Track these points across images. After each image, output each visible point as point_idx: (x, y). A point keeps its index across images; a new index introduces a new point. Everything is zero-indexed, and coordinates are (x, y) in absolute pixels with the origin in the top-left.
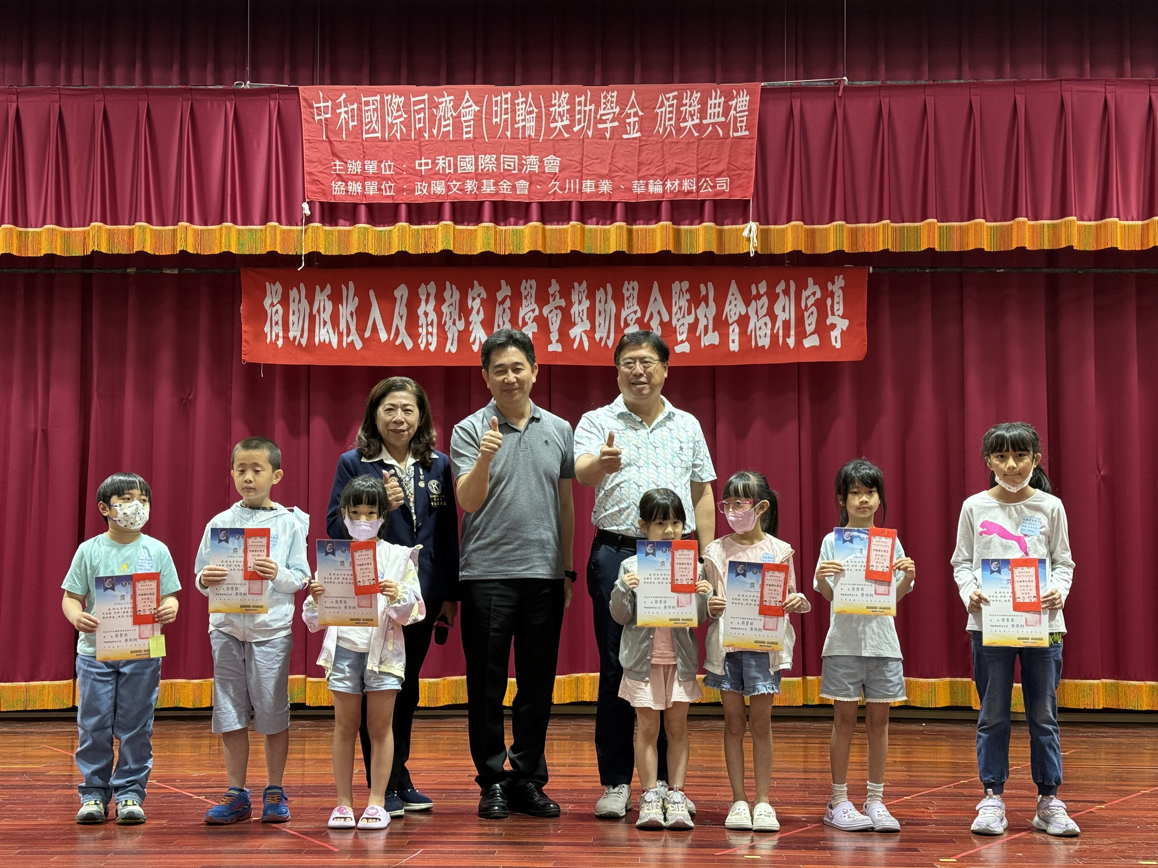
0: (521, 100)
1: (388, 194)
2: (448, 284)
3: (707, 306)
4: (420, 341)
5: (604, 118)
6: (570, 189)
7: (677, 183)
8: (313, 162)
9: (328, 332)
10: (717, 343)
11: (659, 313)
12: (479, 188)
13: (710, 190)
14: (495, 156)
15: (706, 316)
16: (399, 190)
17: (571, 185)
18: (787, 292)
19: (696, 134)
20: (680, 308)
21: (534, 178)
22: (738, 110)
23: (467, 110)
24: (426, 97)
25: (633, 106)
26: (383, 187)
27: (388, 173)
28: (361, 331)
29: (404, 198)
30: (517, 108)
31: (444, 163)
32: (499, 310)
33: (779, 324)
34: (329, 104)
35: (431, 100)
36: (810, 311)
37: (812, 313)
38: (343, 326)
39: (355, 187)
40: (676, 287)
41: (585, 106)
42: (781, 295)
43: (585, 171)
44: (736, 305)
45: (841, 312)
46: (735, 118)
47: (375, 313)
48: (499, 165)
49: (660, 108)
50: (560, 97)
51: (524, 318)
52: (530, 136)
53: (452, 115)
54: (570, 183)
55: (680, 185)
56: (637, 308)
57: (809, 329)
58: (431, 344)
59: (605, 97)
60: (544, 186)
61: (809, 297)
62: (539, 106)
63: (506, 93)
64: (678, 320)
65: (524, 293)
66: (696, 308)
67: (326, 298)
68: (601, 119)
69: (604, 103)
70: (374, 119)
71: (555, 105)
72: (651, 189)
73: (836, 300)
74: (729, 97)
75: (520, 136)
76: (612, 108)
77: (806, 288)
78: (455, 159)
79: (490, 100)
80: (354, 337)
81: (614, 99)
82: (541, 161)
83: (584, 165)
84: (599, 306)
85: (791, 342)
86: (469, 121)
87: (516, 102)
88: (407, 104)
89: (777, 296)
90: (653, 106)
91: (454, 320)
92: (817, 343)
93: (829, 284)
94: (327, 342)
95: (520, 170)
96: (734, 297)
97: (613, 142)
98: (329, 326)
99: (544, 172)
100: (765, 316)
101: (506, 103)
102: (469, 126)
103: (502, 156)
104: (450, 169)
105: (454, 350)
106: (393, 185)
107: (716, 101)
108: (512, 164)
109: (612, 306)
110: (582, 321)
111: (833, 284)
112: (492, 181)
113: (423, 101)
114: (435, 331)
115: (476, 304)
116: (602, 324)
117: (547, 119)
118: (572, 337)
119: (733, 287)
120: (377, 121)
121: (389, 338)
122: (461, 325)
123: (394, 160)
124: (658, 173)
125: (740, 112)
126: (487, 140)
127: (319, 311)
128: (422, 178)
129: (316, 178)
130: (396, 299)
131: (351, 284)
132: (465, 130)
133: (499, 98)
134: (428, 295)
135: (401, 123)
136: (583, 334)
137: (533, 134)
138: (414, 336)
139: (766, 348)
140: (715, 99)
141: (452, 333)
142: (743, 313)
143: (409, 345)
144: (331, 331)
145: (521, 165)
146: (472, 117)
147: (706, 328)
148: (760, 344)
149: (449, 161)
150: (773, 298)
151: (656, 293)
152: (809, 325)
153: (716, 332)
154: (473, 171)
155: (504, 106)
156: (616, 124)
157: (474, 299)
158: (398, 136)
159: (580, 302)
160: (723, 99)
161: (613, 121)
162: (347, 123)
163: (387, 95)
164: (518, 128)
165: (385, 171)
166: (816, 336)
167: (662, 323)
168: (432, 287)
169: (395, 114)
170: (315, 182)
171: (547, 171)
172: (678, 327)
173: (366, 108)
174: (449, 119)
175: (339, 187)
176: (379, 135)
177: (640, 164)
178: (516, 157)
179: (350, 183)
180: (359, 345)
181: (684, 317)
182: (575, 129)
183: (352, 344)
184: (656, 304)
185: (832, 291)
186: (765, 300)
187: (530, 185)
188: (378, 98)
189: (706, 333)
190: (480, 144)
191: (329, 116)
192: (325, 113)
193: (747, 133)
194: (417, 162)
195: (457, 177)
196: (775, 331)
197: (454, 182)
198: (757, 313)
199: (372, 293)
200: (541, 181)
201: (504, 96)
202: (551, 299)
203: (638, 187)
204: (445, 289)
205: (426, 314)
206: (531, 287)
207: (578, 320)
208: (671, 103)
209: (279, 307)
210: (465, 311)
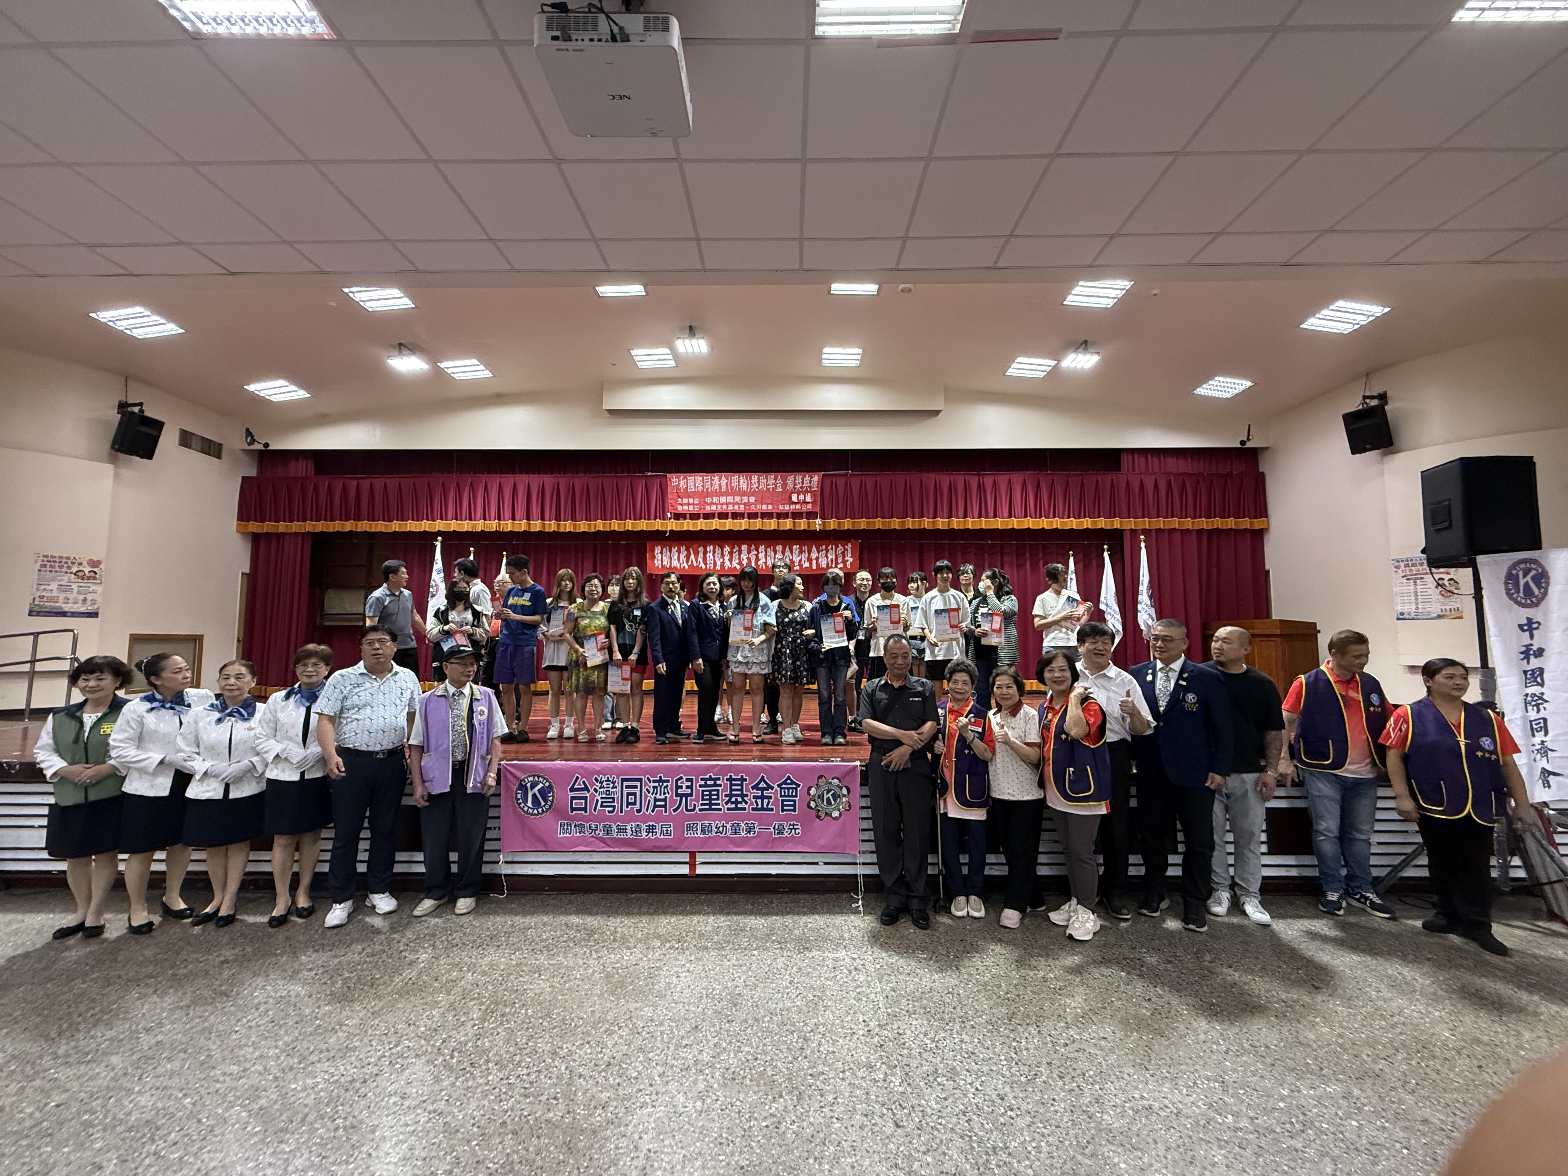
0: (742, 478)
1: (697, 509)
3: (805, 552)
5: (770, 484)
6: (758, 508)
8: (672, 499)
10: (808, 566)
12: (728, 508)
13: (805, 508)
14: (733, 497)
15: (804, 556)
16: (701, 508)
18: (832, 549)
19: (800, 490)
20: (796, 554)
21: (746, 504)
23: (724, 481)
24: (710, 477)
25: (779, 480)
26: (695, 507)
28: (687, 562)
29: (702, 512)
30: (740, 481)
31: (716, 499)
32: (735, 553)
34: (677, 480)
36: (840, 554)
37: (840, 556)
38: (681, 559)
39: (686, 508)
40: (794, 547)
41: (763, 480)
42: (830, 547)
43: (763, 502)
44: (815, 552)
45: (850, 552)
46: (814, 484)
47: (692, 557)
48: (734, 500)
49: (788, 481)
50: (755, 477)
52: (744, 490)
53: (718, 484)
54: (758, 506)
55: (795, 507)
59: (770, 477)
60: (750, 507)
61: (839, 548)
62: (747, 480)
63: (737, 476)
65: (743, 549)
66: (802, 553)
67: (676, 547)
68: (768, 484)
69: (770, 479)
70: (692, 485)
71: (753, 480)
72: (785, 508)
73: (849, 549)
74: (811, 477)
75: (741, 490)
76: (772, 481)
77: (838, 544)
78: (720, 498)
79: (731, 478)
80: (685, 565)
81: (773, 478)
82: (749, 498)
83: (763, 500)
84: (768, 553)
87: (740, 479)
88: (703, 480)
89: (829, 550)
90: (786, 480)
91: (719, 557)
95: (741, 501)
96: (814, 548)
97: (772, 492)
98: (676, 559)
99: (749, 502)
100: (824, 556)
101: (737, 479)
103: (735, 497)
104: (719, 501)
106: (699, 507)
107: (807, 478)
108: (738, 500)
109: (773, 554)
110: (763, 557)
111: (848, 541)
112: (732, 505)
113: (708, 479)
117: (750, 485)
121: (696, 564)
122: (721, 560)
123: (699, 499)
124: (788, 502)
125: (815, 482)
126: (730, 491)
127: (673, 554)
128: (709, 504)
129: (673, 504)
130: (699, 548)
131: (684, 546)
132: (723, 488)
133: (734, 478)
134: (710, 546)
135: (701, 486)
136: (763, 562)
137: (746, 490)
138: (706, 564)
141: (718, 563)
142: (817, 555)
144: (677, 561)
146: (725, 484)
147: (804, 561)
149: (718, 498)
150: (827, 551)
151: (787, 549)
153: (807, 563)
154: (726, 501)
156: (774, 486)
157: (726, 551)
158: (700, 490)
159: (762, 551)
160: (809, 478)
161: (772, 485)
162: (683, 486)
163: (696, 477)
164: (741, 488)
165: (696, 502)
169: (699, 483)
170: (672, 506)
171: (751, 501)
173: (689, 481)
175: (680, 507)
176: (694, 490)
177: (782, 499)
178: (740, 498)
179: (684, 506)
180: (687, 567)
181: (797, 557)
182: (760, 488)
185: (847, 545)
186: (825, 551)
187: (745, 506)
188: (693, 478)
190: (728, 493)
191: (677, 484)
192: (675, 483)
193: (817, 490)
194: (707, 499)
197: (720, 505)
198: (821, 555)
199: (691, 545)
200: (749, 505)
202: (753, 551)
203: (781, 508)
204: (716, 548)
205: (710, 556)
206: (745, 547)
207: (761, 556)
208: (792, 479)
209: (660, 553)
210: (723, 555)
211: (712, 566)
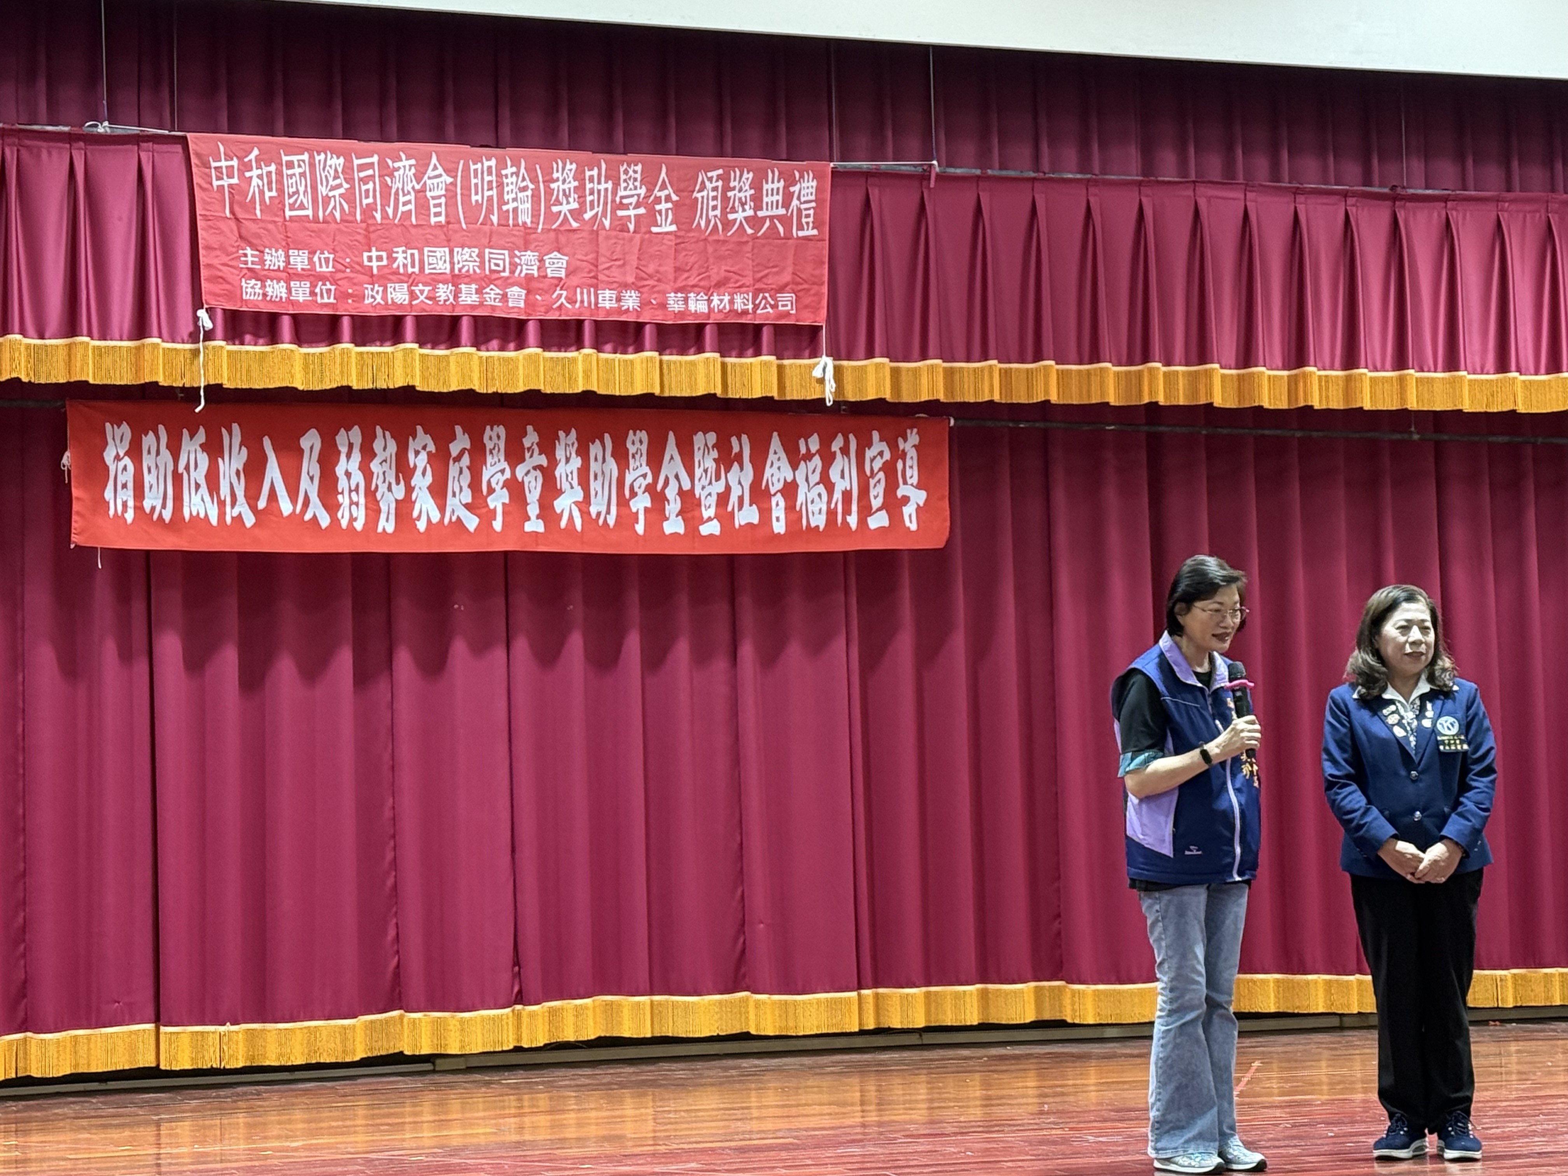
0: (510, 170)
1: (326, 300)
2: (379, 430)
3: (742, 469)
4: (339, 515)
5: (625, 201)
6: (582, 302)
7: (726, 298)
8: (216, 249)
9: (203, 500)
10: (756, 521)
11: (677, 477)
12: (456, 297)
13: (769, 310)
14: (476, 250)
15: (740, 483)
16: (342, 296)
17: (584, 297)
18: (845, 451)
19: (750, 231)
20: (706, 471)
21: (535, 285)
22: (803, 199)
23: (435, 181)
24: (375, 159)
25: (663, 187)
26: (318, 290)
27: (324, 269)
28: (252, 498)
29: (348, 308)
30: (505, 181)
31: (406, 258)
32: (453, 470)
33: (838, 495)
34: (235, 163)
35: (382, 164)
36: (876, 479)
37: (879, 481)
38: (225, 491)
39: (277, 290)
40: (699, 439)
41: (599, 183)
42: (839, 455)
43: (601, 277)
44: (779, 468)
45: (915, 480)
46: (799, 210)
47: (273, 472)
48: (482, 263)
49: (700, 191)
50: (563, 169)
51: (489, 482)
52: (525, 223)
53: (413, 188)
54: (582, 293)
55: (732, 302)
56: (646, 469)
57: (876, 503)
58: (356, 519)
59: (626, 172)
60: (547, 296)
61: (875, 457)
62: (534, 180)
63: (488, 159)
64: (703, 488)
65: (489, 445)
66: (727, 471)
67: (199, 449)
68: (621, 203)
69: (625, 181)
70: (302, 189)
71: (557, 180)
72: (692, 307)
73: (909, 463)
74: (790, 181)
75: (511, 222)
76: (636, 188)
77: (870, 445)
78: (421, 254)
79: (466, 168)
80: (242, 508)
81: (638, 176)
82: (541, 261)
83: (601, 267)
84: (594, 467)
85: (853, 520)
86: (439, 197)
87: (504, 172)
88: (348, 169)
89: (833, 456)
90: (691, 189)
91: (390, 484)
92: (886, 523)
93: (900, 440)
94: (202, 515)
95: (512, 272)
96: (777, 456)
97: (638, 236)
98: (204, 489)
99: (545, 277)
100: (818, 483)
101: (490, 173)
102: (440, 205)
103: (487, 251)
104: (413, 266)
105: (390, 528)
106: (333, 288)
107: (773, 185)
108: (501, 263)
109: (612, 465)
110: (572, 488)
111: (905, 440)
112: (474, 286)
113: (371, 165)
114: (362, 501)
115: (419, 461)
116: (600, 493)
117: (548, 200)
118: (558, 511)
119: (775, 443)
120: (305, 191)
121: (294, 510)
122: (399, 492)
123: (334, 251)
124: (702, 284)
125: (806, 202)
126: (464, 226)
127: (187, 468)
128: (373, 279)
129: (220, 274)
130: (301, 451)
131: (235, 427)
132: (433, 210)
133: (479, 166)
134: (351, 446)
135: (341, 195)
136: (573, 506)
137: (529, 221)
138: (332, 507)
139: (821, 529)
140: (773, 182)
141: (387, 503)
142: (789, 479)
143: (325, 521)
144: (207, 498)
145: (514, 266)
146: (443, 192)
147: (741, 499)
148: (813, 525)
149: (412, 255)
150: (828, 459)
152: (875, 497)
153: (754, 506)
154: (448, 271)
155: (487, 178)
156: (642, 211)
157: (417, 453)
158: (338, 215)
159: (568, 460)
160: (782, 182)
161: (637, 206)
162: (262, 193)
163: (319, 154)
164: (508, 211)
165: (321, 266)
166: (883, 513)
167: (681, 493)
168: (356, 435)
169: (331, 183)
170: (215, 279)
171: (550, 275)
172: (703, 498)
173: (290, 172)
174: (409, 193)
175: (252, 288)
176: (309, 212)
177: (677, 269)
178: (506, 252)
179: (269, 282)
180: (249, 520)
181: (710, 483)
182: (588, 216)
183: (239, 519)
184: (672, 464)
185: (903, 451)
186: (817, 461)
187: (527, 295)
188: (305, 157)
189: (741, 506)
190: (456, 232)
191: (235, 181)
192: (229, 177)
193: (815, 232)
194: (366, 254)
195: (424, 280)
196: (833, 506)
197: (421, 287)
198: (807, 480)
199: (267, 443)
200: (542, 289)
201: (487, 164)
202: (527, 455)
203: (675, 303)
204: (374, 437)
205: (348, 475)
206: (499, 437)
207: (565, 486)
208: (714, 184)
209: (127, 461)
210: (404, 471)
211: (360, 514)
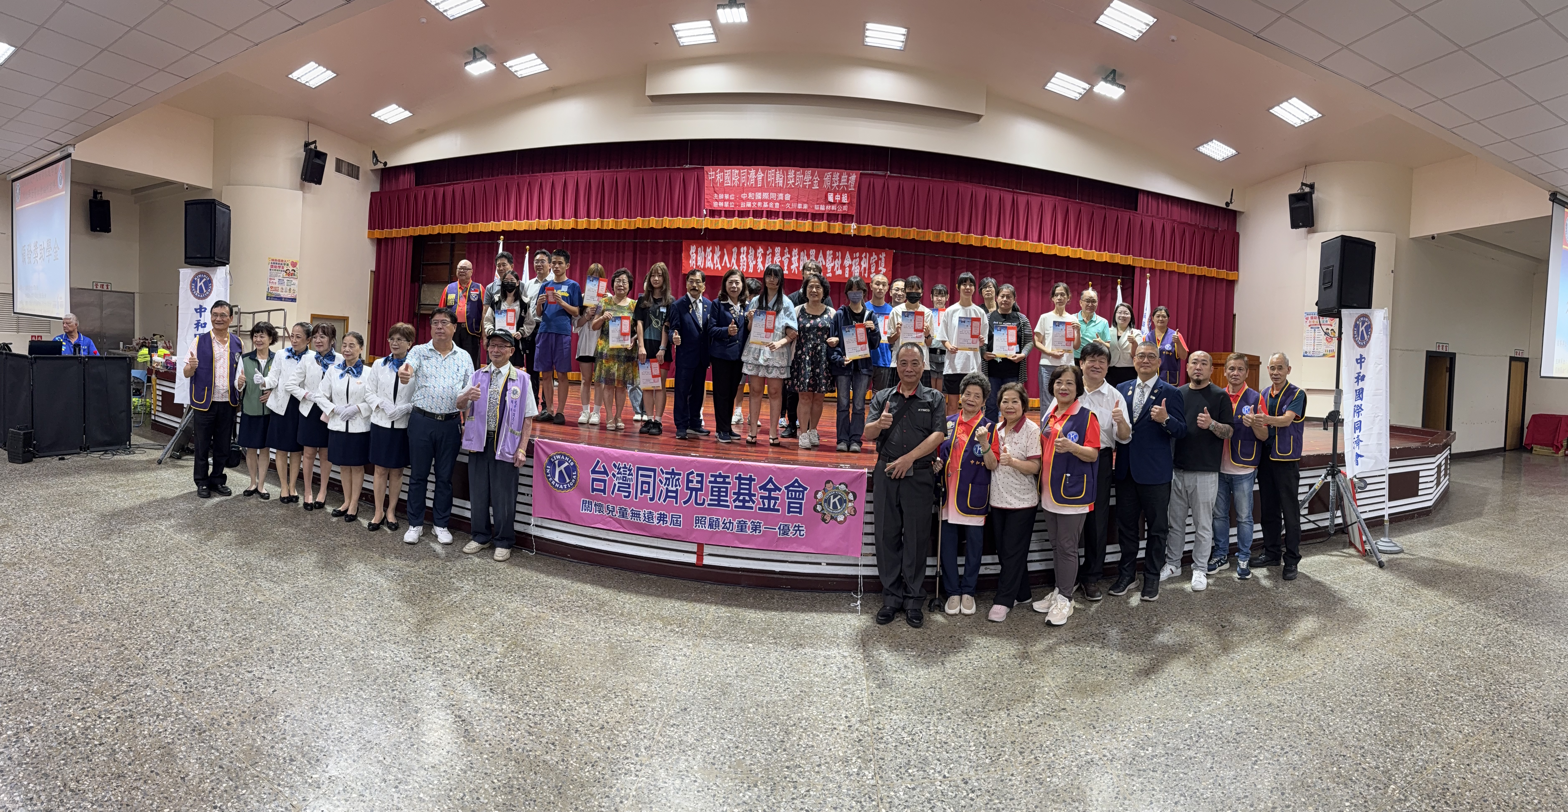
0: (779, 172)
1: (732, 206)
3: (838, 259)
5: (806, 181)
8: (708, 193)
9: (709, 263)
10: (841, 274)
12: (763, 205)
13: (841, 210)
14: (770, 194)
15: (838, 263)
16: (736, 205)
18: (865, 257)
21: (781, 202)
22: (852, 180)
23: (760, 176)
24: (746, 171)
25: (816, 177)
26: (730, 204)
28: (721, 263)
29: (737, 208)
30: (777, 175)
31: (752, 195)
33: (862, 268)
34: (714, 173)
37: (873, 266)
38: (715, 260)
39: (721, 204)
40: (828, 252)
41: (800, 176)
44: (849, 260)
46: (851, 184)
47: (726, 255)
48: (769, 197)
49: (826, 178)
50: (791, 172)
53: (754, 178)
54: (793, 205)
55: (831, 207)
60: (785, 206)
61: (874, 256)
62: (784, 175)
63: (773, 170)
66: (835, 259)
67: (712, 247)
69: (806, 175)
70: (728, 179)
71: (789, 175)
72: (821, 208)
73: (883, 259)
74: (850, 176)
75: (777, 186)
76: (809, 177)
78: (756, 194)
79: (768, 172)
80: (719, 266)
81: (810, 174)
82: (784, 196)
83: (798, 198)
88: (740, 174)
90: (823, 177)
91: (752, 259)
94: (710, 266)
95: (777, 199)
97: (808, 190)
98: (710, 259)
99: (785, 200)
100: (858, 264)
104: (753, 198)
106: (734, 203)
107: (845, 176)
108: (774, 196)
111: (883, 250)
112: (767, 202)
117: (787, 181)
119: (848, 254)
122: (754, 263)
123: (735, 194)
124: (824, 202)
126: (766, 188)
127: (708, 254)
128: (745, 201)
130: (733, 252)
131: (719, 247)
132: (758, 183)
133: (771, 172)
134: (744, 247)
135: (737, 180)
137: (782, 186)
141: (751, 265)
142: (851, 263)
146: (761, 179)
151: (821, 254)
153: (841, 269)
154: (762, 198)
155: (772, 175)
157: (760, 253)
158: (736, 185)
161: (809, 182)
162: (719, 180)
163: (733, 170)
164: (776, 183)
165: (732, 198)
169: (736, 177)
170: (709, 201)
173: (726, 174)
175: (716, 203)
176: (730, 185)
177: (818, 198)
178: (776, 194)
179: (719, 202)
181: (830, 262)
182: (796, 184)
185: (883, 253)
186: (859, 258)
187: (780, 205)
188: (730, 171)
189: (837, 270)
190: (763, 189)
192: (712, 177)
193: (854, 190)
194: (742, 195)
197: (755, 202)
198: (855, 263)
199: (725, 250)
202: (786, 255)
203: (817, 207)
204: (750, 249)
205: (743, 255)
206: (779, 250)
208: (829, 176)
209: (695, 252)
210: (756, 258)
211: (745, 268)
